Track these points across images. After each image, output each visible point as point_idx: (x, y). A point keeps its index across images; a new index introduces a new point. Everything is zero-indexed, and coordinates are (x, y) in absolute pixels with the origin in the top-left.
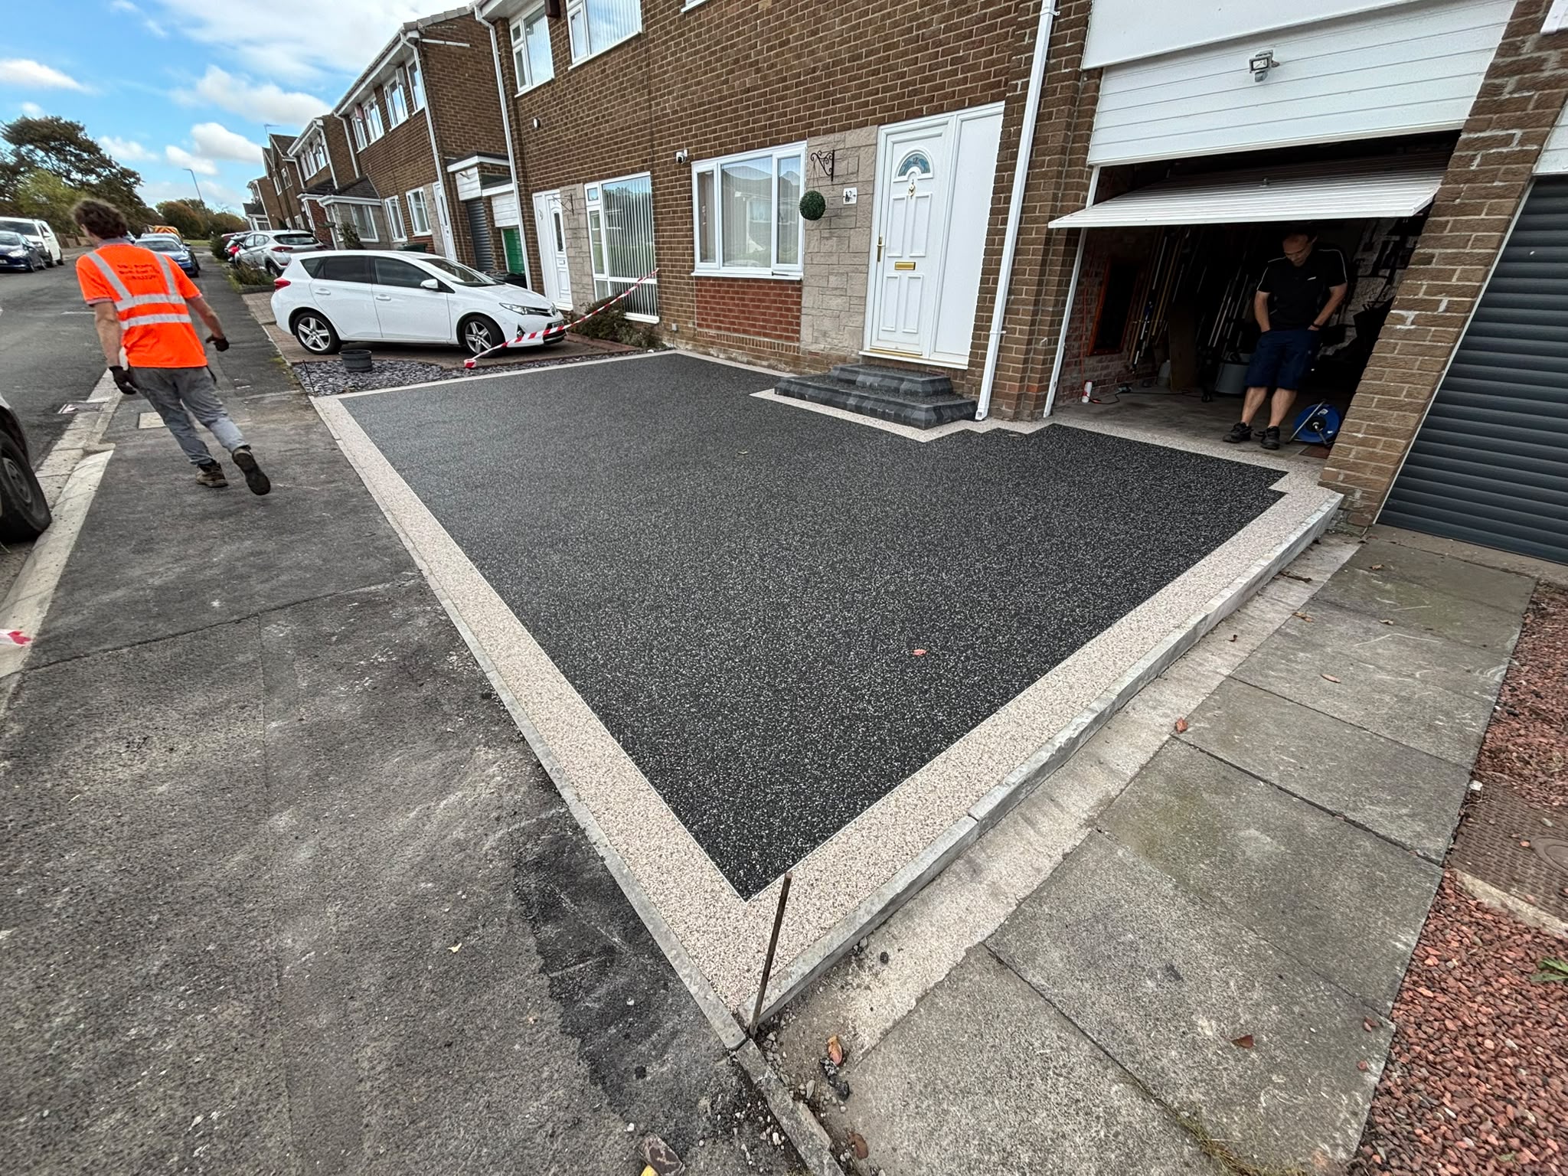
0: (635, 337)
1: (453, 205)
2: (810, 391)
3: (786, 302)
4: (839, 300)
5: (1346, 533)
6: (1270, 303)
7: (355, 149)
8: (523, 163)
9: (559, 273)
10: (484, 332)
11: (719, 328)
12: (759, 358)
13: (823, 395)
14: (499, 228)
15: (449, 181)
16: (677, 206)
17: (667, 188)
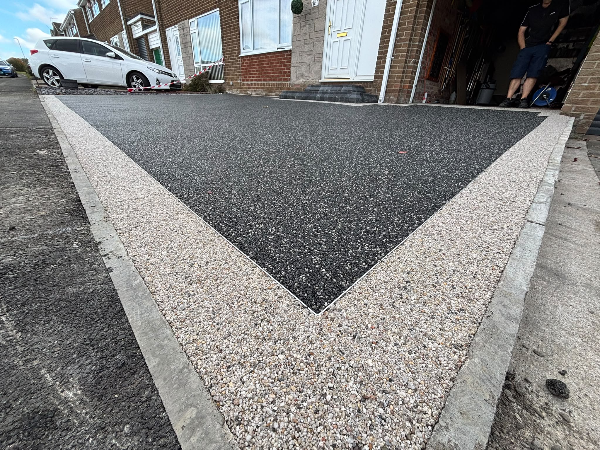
0: (213, 89)
1: (131, 41)
2: (297, 94)
3: (284, 62)
4: (310, 57)
5: (574, 138)
6: (526, 33)
7: (88, 21)
8: (160, 14)
9: (179, 66)
10: (140, 81)
11: (252, 80)
12: (270, 92)
13: (303, 95)
14: (152, 49)
15: (128, 29)
16: (232, 23)
17: (227, 14)
